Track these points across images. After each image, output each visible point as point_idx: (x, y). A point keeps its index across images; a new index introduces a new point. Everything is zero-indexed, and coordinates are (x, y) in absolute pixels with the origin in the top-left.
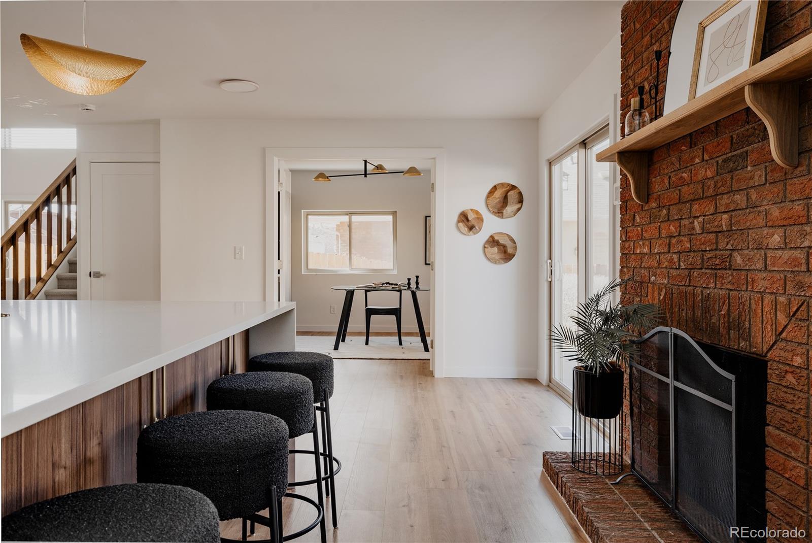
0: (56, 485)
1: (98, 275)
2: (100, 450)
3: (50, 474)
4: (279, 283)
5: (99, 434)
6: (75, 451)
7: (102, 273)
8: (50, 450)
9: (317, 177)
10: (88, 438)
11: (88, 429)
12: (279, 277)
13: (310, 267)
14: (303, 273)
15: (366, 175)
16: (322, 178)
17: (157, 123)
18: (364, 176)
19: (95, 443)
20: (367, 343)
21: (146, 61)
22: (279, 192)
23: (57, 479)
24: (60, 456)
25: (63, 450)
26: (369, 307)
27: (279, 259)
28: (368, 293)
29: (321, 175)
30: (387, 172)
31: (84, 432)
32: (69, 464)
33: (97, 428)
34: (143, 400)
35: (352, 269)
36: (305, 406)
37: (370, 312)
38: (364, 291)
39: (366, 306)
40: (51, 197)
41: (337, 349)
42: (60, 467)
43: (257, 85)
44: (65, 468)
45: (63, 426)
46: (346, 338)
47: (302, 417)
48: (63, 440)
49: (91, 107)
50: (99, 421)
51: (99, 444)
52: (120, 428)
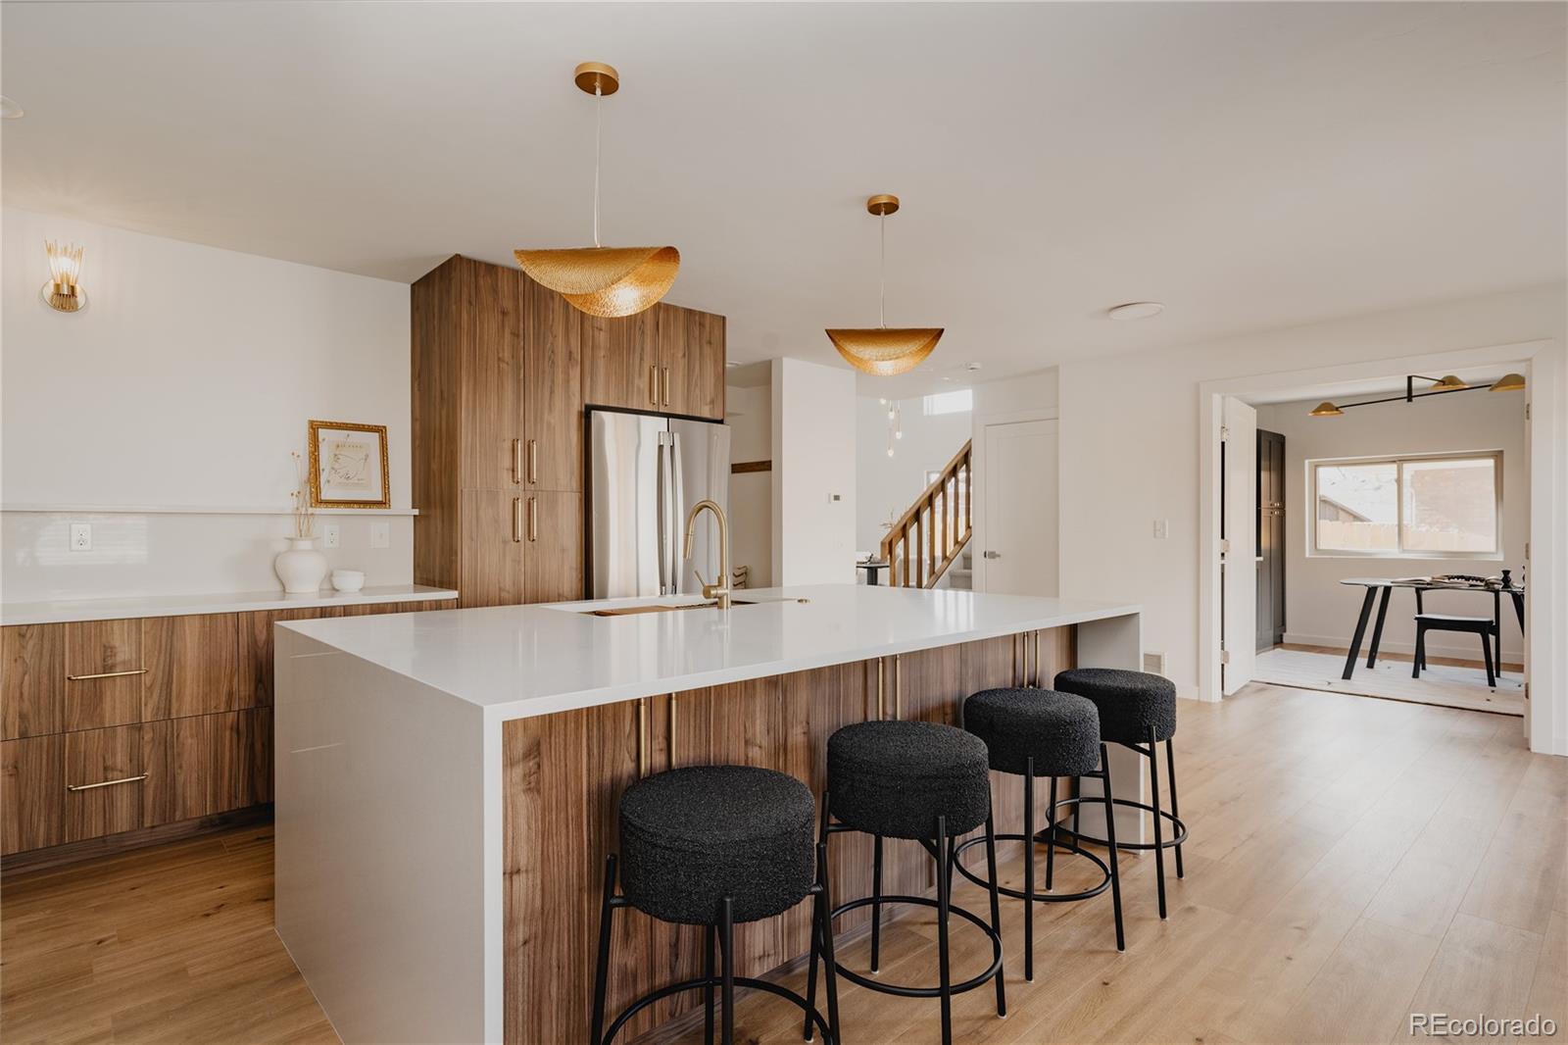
0: (750, 760)
1: (992, 555)
2: (806, 740)
3: (742, 749)
4: (1223, 574)
5: (804, 723)
6: (772, 734)
7: (997, 553)
8: (742, 728)
9: (1318, 410)
10: (789, 726)
11: (789, 718)
12: (1223, 566)
13: (1322, 546)
14: (1307, 555)
15: (1410, 398)
16: (1327, 411)
17: (1055, 369)
18: (1406, 400)
19: (799, 732)
20: (1416, 675)
21: (943, 330)
22: (1223, 443)
23: (750, 755)
24: (754, 734)
25: (758, 730)
26: (1424, 615)
27: (1223, 537)
28: (1424, 594)
29: (1327, 406)
30: (1467, 387)
31: (785, 718)
32: (765, 744)
33: (802, 717)
34: (869, 699)
35: (1404, 551)
36: (1074, 740)
37: (1424, 625)
38: (1414, 589)
39: (1420, 612)
40: (958, 466)
41: (1349, 678)
42: (754, 744)
43: (1159, 306)
44: (760, 747)
45: (758, 709)
46: (1377, 661)
47: (1068, 753)
48: (758, 722)
49: (977, 365)
50: (804, 711)
51: (804, 733)
52: (835, 723)
